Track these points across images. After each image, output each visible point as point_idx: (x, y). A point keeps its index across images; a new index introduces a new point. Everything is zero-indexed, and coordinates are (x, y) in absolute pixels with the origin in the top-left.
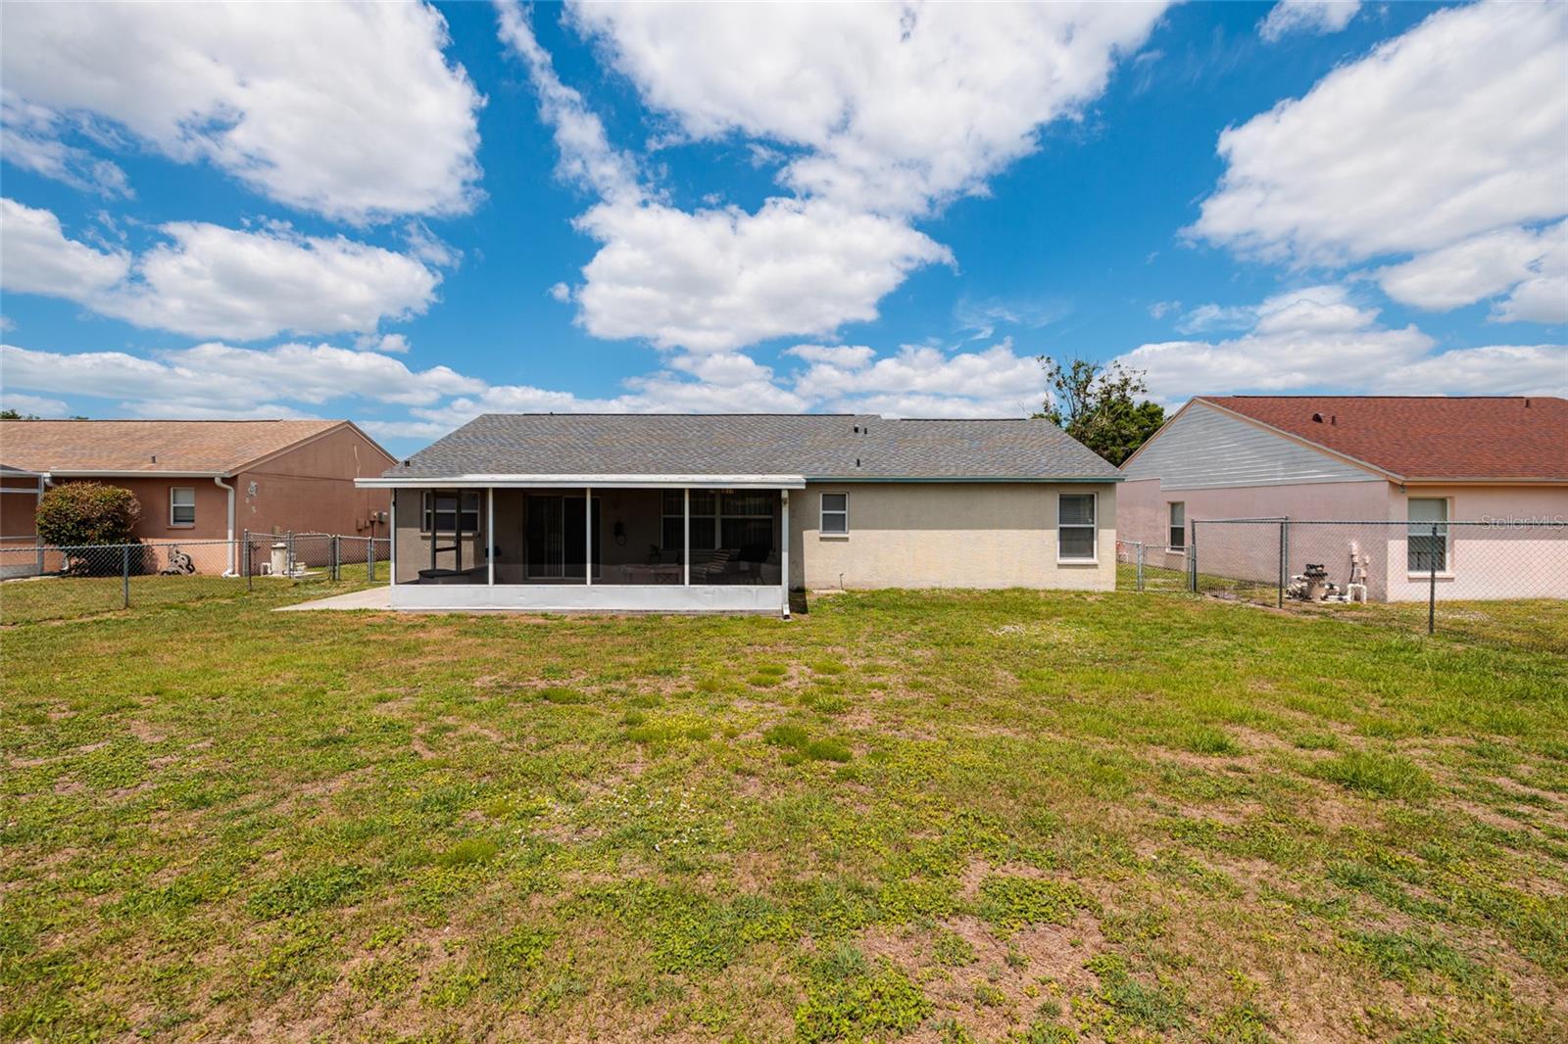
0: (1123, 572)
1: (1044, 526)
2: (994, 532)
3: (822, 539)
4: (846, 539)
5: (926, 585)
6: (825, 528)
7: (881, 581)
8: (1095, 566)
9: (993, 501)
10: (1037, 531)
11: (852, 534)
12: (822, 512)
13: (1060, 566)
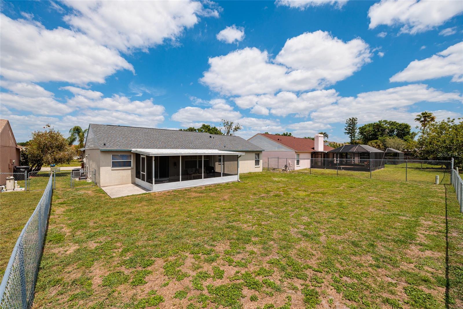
0: (263, 169)
1: (253, 160)
8: (260, 167)
9: (246, 155)
13: (254, 167)
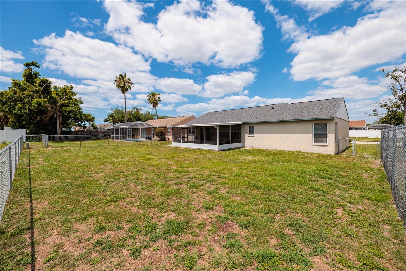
1: (308, 133)
2: (292, 135)
3: (249, 136)
4: (254, 137)
5: (273, 149)
6: (250, 134)
7: (261, 147)
8: (326, 146)
9: (291, 126)
10: (305, 135)
11: (255, 135)
12: (249, 130)
13: (313, 145)
